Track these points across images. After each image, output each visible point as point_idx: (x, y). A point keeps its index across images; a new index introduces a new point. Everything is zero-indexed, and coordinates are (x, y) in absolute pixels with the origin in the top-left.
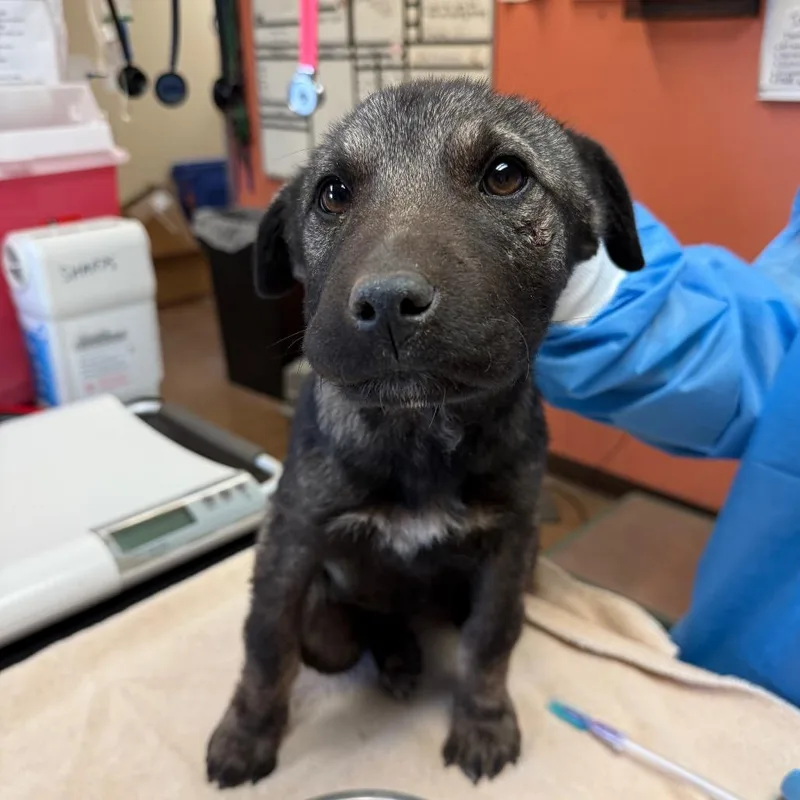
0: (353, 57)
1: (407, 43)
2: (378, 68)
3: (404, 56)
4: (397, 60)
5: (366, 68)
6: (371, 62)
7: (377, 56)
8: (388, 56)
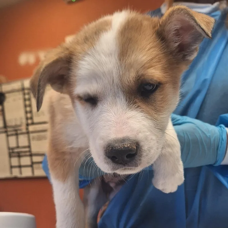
0: (6, 132)
1: (28, 125)
2: (17, 135)
3: (27, 129)
4: (24, 130)
5: (12, 135)
6: (14, 133)
7: (16, 130)
8: (20, 130)
